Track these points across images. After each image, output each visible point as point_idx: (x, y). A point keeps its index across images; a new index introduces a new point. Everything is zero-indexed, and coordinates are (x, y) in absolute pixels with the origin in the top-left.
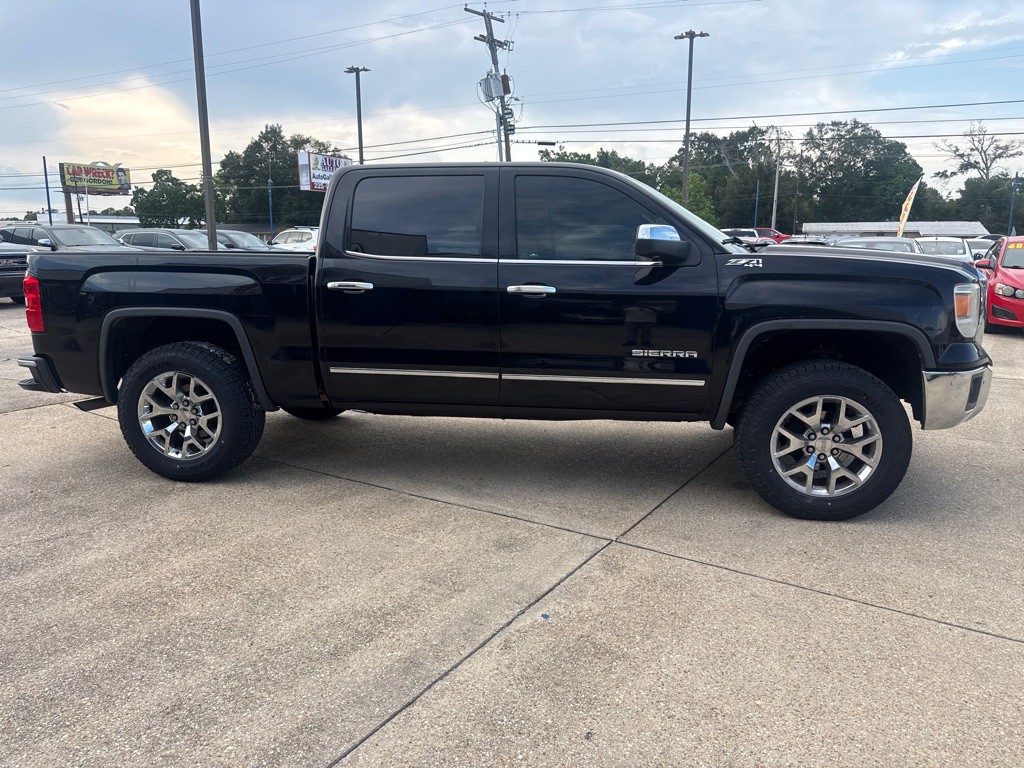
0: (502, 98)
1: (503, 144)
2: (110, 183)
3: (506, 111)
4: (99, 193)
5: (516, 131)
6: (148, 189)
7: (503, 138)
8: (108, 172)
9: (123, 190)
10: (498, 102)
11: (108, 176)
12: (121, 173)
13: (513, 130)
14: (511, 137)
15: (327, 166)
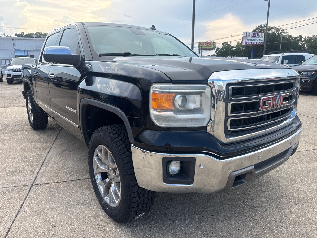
2: (211, 46)
4: (208, 50)
6: (220, 48)
8: (211, 43)
9: (214, 49)
11: (211, 45)
12: (214, 44)
15: (254, 36)
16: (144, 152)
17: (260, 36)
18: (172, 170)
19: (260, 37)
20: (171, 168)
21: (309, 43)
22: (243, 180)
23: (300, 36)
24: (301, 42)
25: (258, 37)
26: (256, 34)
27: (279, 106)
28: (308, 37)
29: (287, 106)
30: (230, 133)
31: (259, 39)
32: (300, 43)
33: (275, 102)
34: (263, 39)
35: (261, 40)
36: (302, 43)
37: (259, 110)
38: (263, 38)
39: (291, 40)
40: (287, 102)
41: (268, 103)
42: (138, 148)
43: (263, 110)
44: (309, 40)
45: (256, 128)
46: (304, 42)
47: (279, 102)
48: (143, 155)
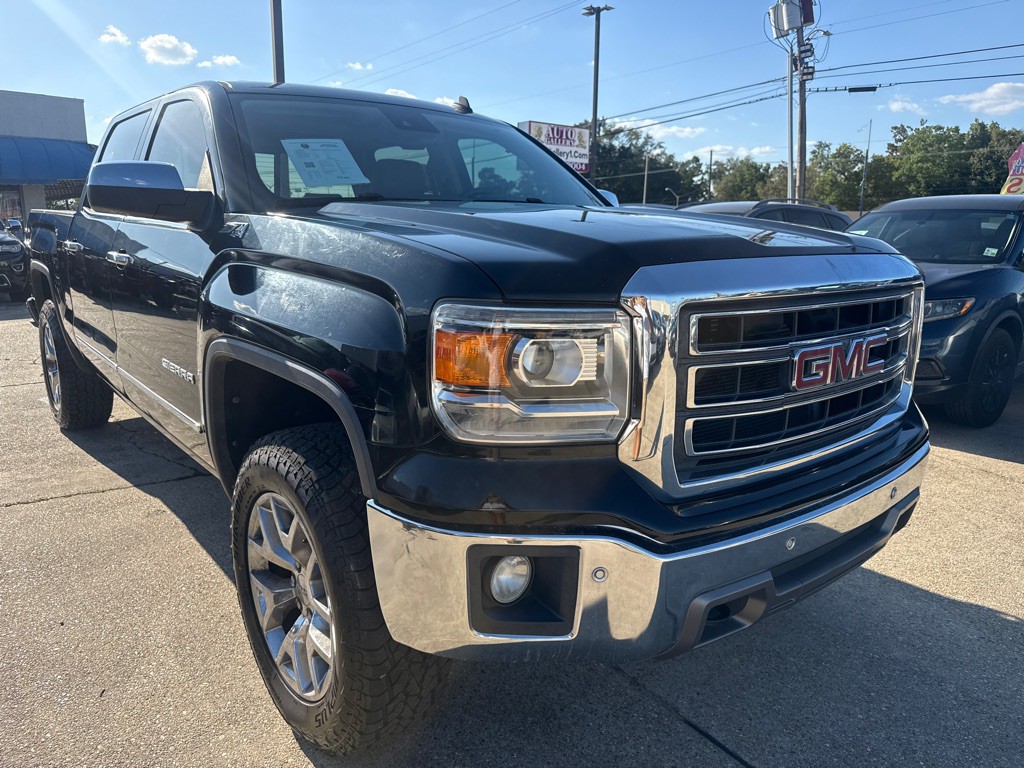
0: (800, 31)
1: (796, 96)
3: (803, 48)
5: (816, 75)
7: (796, 87)
10: (793, 36)
13: (812, 74)
14: (808, 85)
15: (554, 138)
16: (408, 527)
17: (576, 139)
18: (504, 587)
19: (577, 143)
20: (498, 581)
21: (720, 178)
22: (736, 618)
23: (696, 159)
24: (700, 177)
25: (568, 142)
26: (562, 132)
27: (853, 376)
28: (717, 163)
29: (881, 376)
30: (693, 465)
31: (574, 149)
32: (695, 179)
33: (843, 363)
34: (586, 151)
35: (581, 156)
36: (702, 179)
37: (789, 391)
38: (585, 148)
39: (672, 167)
40: (883, 361)
41: (818, 367)
42: (388, 512)
43: (802, 391)
44: (719, 171)
45: (778, 450)
46: (706, 177)
47: (855, 363)
48: (405, 535)
